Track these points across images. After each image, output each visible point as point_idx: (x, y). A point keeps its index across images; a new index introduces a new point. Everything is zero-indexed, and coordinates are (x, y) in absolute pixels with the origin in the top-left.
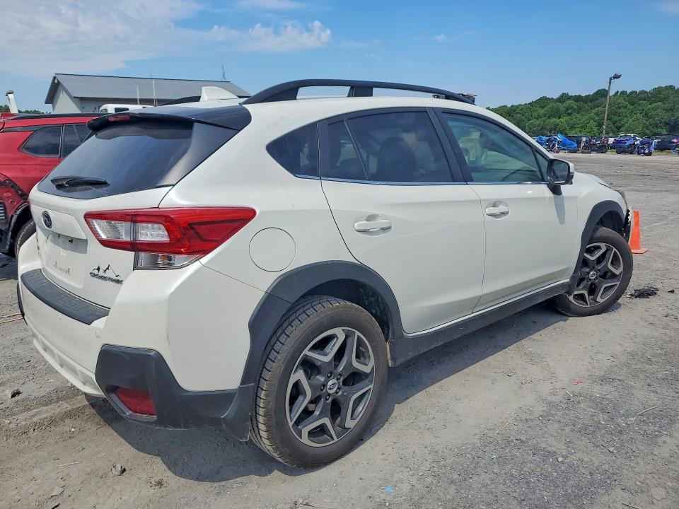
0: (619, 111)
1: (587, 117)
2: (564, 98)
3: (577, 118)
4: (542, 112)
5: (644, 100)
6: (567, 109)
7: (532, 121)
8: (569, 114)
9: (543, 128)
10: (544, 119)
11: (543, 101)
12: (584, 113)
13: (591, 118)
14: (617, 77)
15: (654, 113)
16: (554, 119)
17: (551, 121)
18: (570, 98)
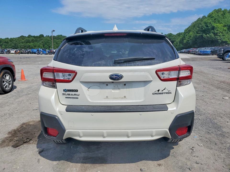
0: (48, 41)
1: (39, 43)
2: (29, 36)
3: (36, 43)
4: (23, 41)
5: (55, 38)
6: (32, 41)
7: (20, 44)
8: (33, 42)
9: (25, 47)
10: (24, 43)
11: (22, 37)
12: (38, 42)
13: (40, 44)
14: (54, 31)
15: (58, 42)
16: (29, 44)
17: (27, 44)
18: (31, 36)
